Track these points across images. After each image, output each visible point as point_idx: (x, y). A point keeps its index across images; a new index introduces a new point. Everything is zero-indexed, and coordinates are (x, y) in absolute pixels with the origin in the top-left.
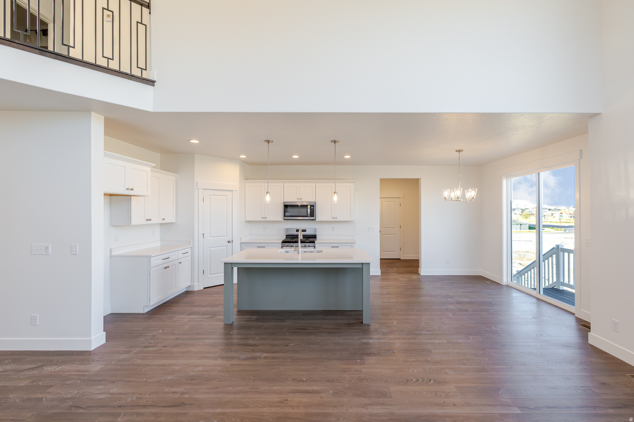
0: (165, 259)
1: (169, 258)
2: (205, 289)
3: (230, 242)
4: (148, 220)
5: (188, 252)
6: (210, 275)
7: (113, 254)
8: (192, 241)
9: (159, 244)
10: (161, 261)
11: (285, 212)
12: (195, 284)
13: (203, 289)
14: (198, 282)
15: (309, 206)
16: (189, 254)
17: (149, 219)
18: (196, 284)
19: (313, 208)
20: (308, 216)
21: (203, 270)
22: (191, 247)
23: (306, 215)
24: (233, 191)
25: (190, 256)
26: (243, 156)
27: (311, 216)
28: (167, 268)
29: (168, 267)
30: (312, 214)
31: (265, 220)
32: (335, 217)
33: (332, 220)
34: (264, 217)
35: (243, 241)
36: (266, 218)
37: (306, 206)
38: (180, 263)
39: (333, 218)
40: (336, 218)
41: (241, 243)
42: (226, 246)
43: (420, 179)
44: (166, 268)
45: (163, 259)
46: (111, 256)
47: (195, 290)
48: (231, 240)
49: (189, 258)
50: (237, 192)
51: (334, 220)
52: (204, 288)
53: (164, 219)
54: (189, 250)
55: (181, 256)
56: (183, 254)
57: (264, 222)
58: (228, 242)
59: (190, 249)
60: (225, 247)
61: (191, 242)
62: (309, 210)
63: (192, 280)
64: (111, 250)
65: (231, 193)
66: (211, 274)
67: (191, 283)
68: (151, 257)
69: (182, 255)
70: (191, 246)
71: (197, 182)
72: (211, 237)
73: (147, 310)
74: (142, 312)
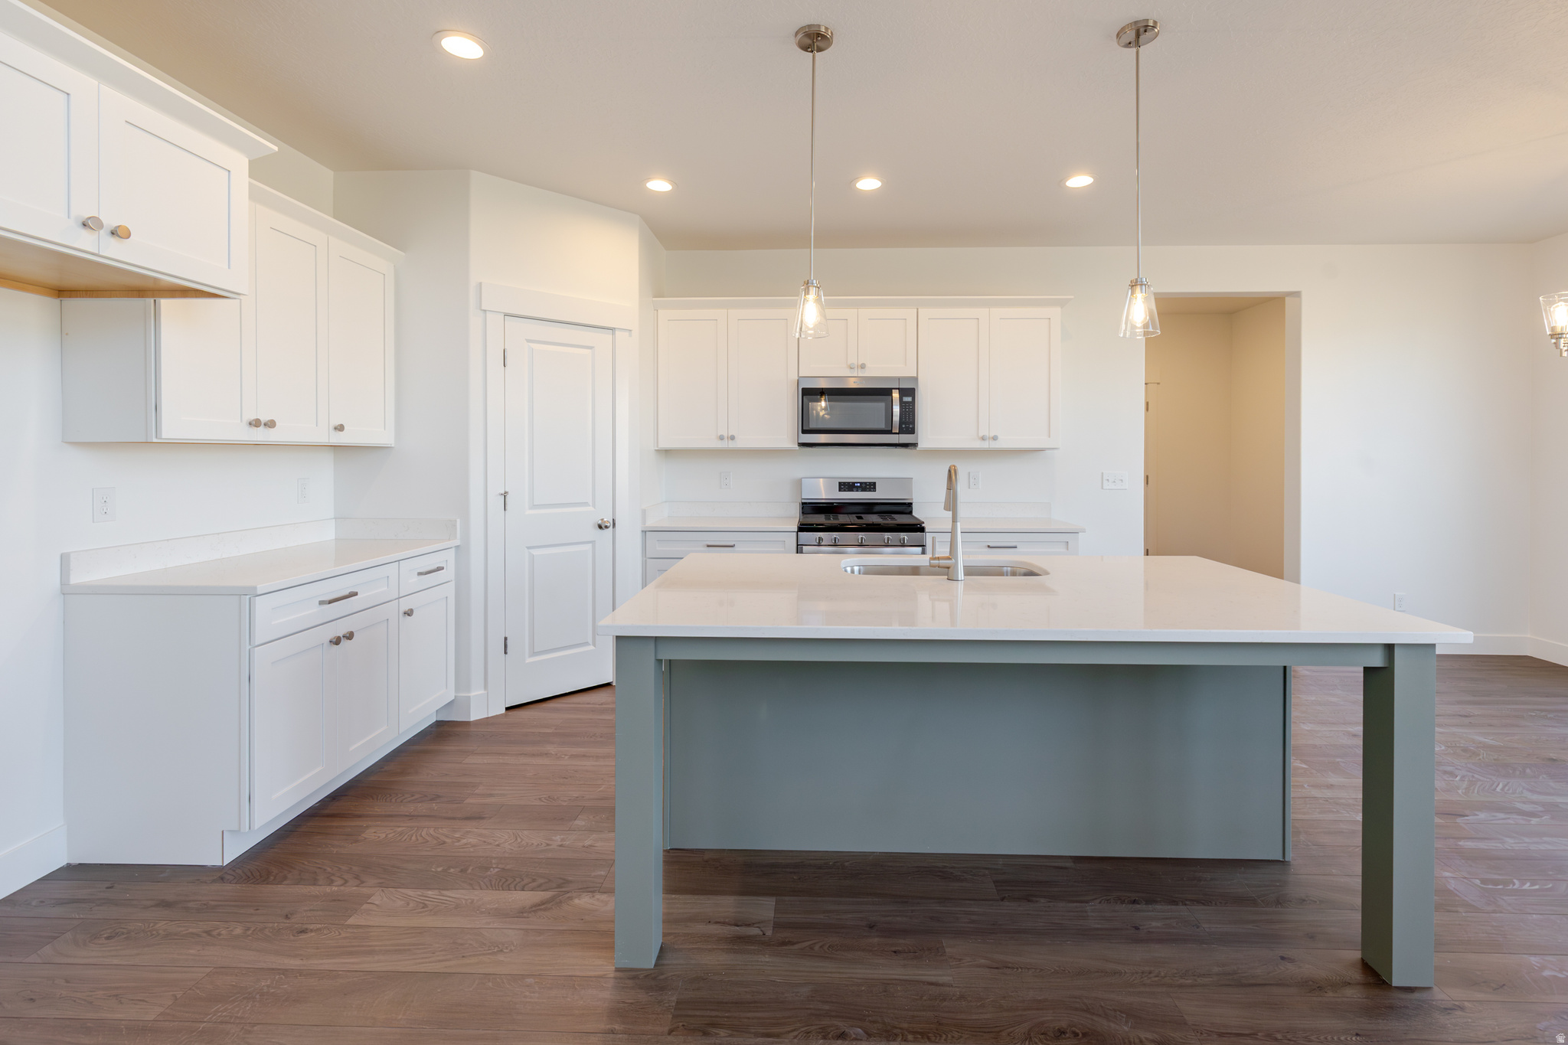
0: (330, 602)
1: (356, 594)
2: (512, 713)
3: (606, 527)
4: (256, 423)
5: (442, 568)
6: (530, 656)
7: (76, 579)
8: (458, 521)
9: (329, 534)
10: (312, 612)
11: (804, 414)
12: (472, 694)
13: (504, 711)
14: (486, 687)
15: (896, 395)
16: (449, 574)
17: (264, 418)
18: (476, 692)
19: (909, 399)
20: (890, 432)
21: (506, 639)
22: (457, 547)
23: (882, 426)
24: (617, 333)
25: (453, 583)
26: (659, 185)
27: (901, 431)
28: (345, 643)
29: (350, 636)
30: (908, 425)
31: (732, 445)
32: (992, 435)
33: (978, 445)
34: (726, 435)
35: (651, 523)
36: (732, 438)
37: (887, 392)
38: (409, 613)
39: (983, 439)
40: (995, 438)
41: (644, 532)
42: (593, 542)
43: (1297, 294)
44: (337, 641)
45: (321, 603)
46: (67, 591)
47: (473, 718)
48: (608, 519)
49: (450, 590)
50: (630, 336)
51: (985, 445)
52: (507, 709)
53: (340, 428)
54: (448, 558)
55: (413, 582)
56: (420, 574)
57: (727, 454)
58: (600, 527)
59: (450, 555)
60: (589, 547)
61: (455, 526)
62: (896, 409)
63: (462, 679)
64: (65, 559)
65: (607, 337)
66: (534, 654)
67: (457, 689)
68: (252, 594)
69: (415, 579)
70: (457, 542)
71: (481, 283)
72: (534, 506)
73: (234, 851)
74: (213, 860)
